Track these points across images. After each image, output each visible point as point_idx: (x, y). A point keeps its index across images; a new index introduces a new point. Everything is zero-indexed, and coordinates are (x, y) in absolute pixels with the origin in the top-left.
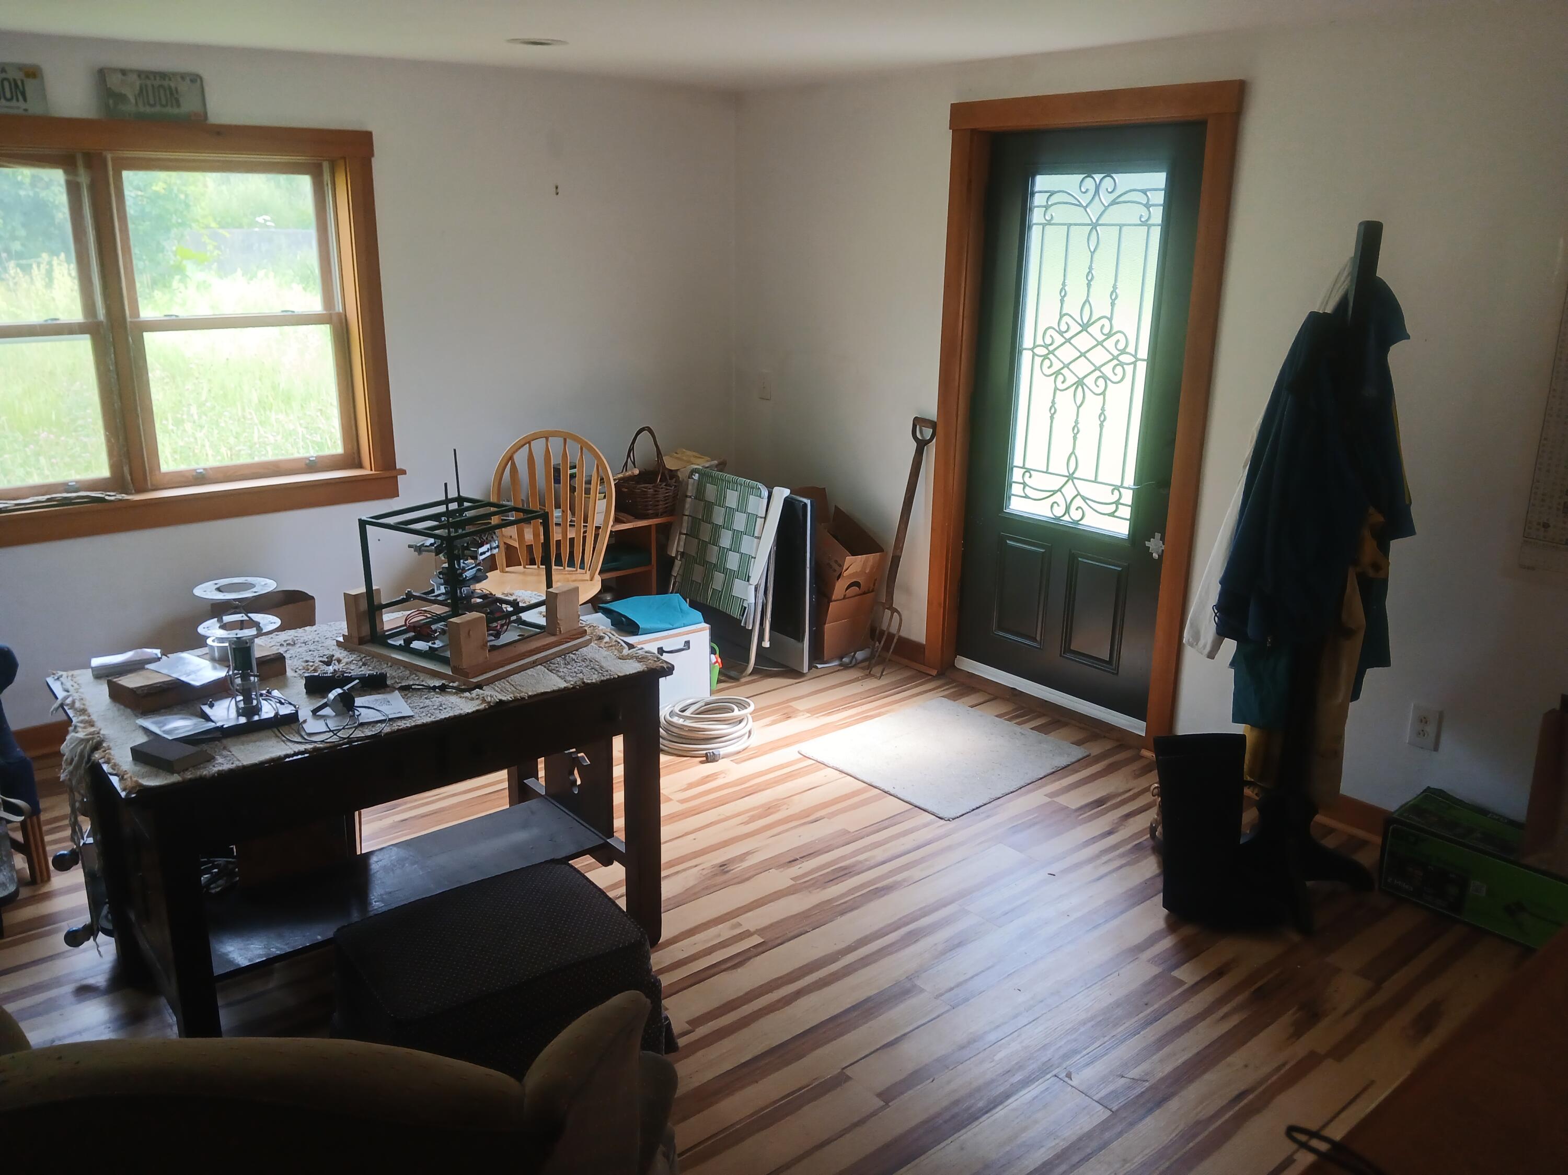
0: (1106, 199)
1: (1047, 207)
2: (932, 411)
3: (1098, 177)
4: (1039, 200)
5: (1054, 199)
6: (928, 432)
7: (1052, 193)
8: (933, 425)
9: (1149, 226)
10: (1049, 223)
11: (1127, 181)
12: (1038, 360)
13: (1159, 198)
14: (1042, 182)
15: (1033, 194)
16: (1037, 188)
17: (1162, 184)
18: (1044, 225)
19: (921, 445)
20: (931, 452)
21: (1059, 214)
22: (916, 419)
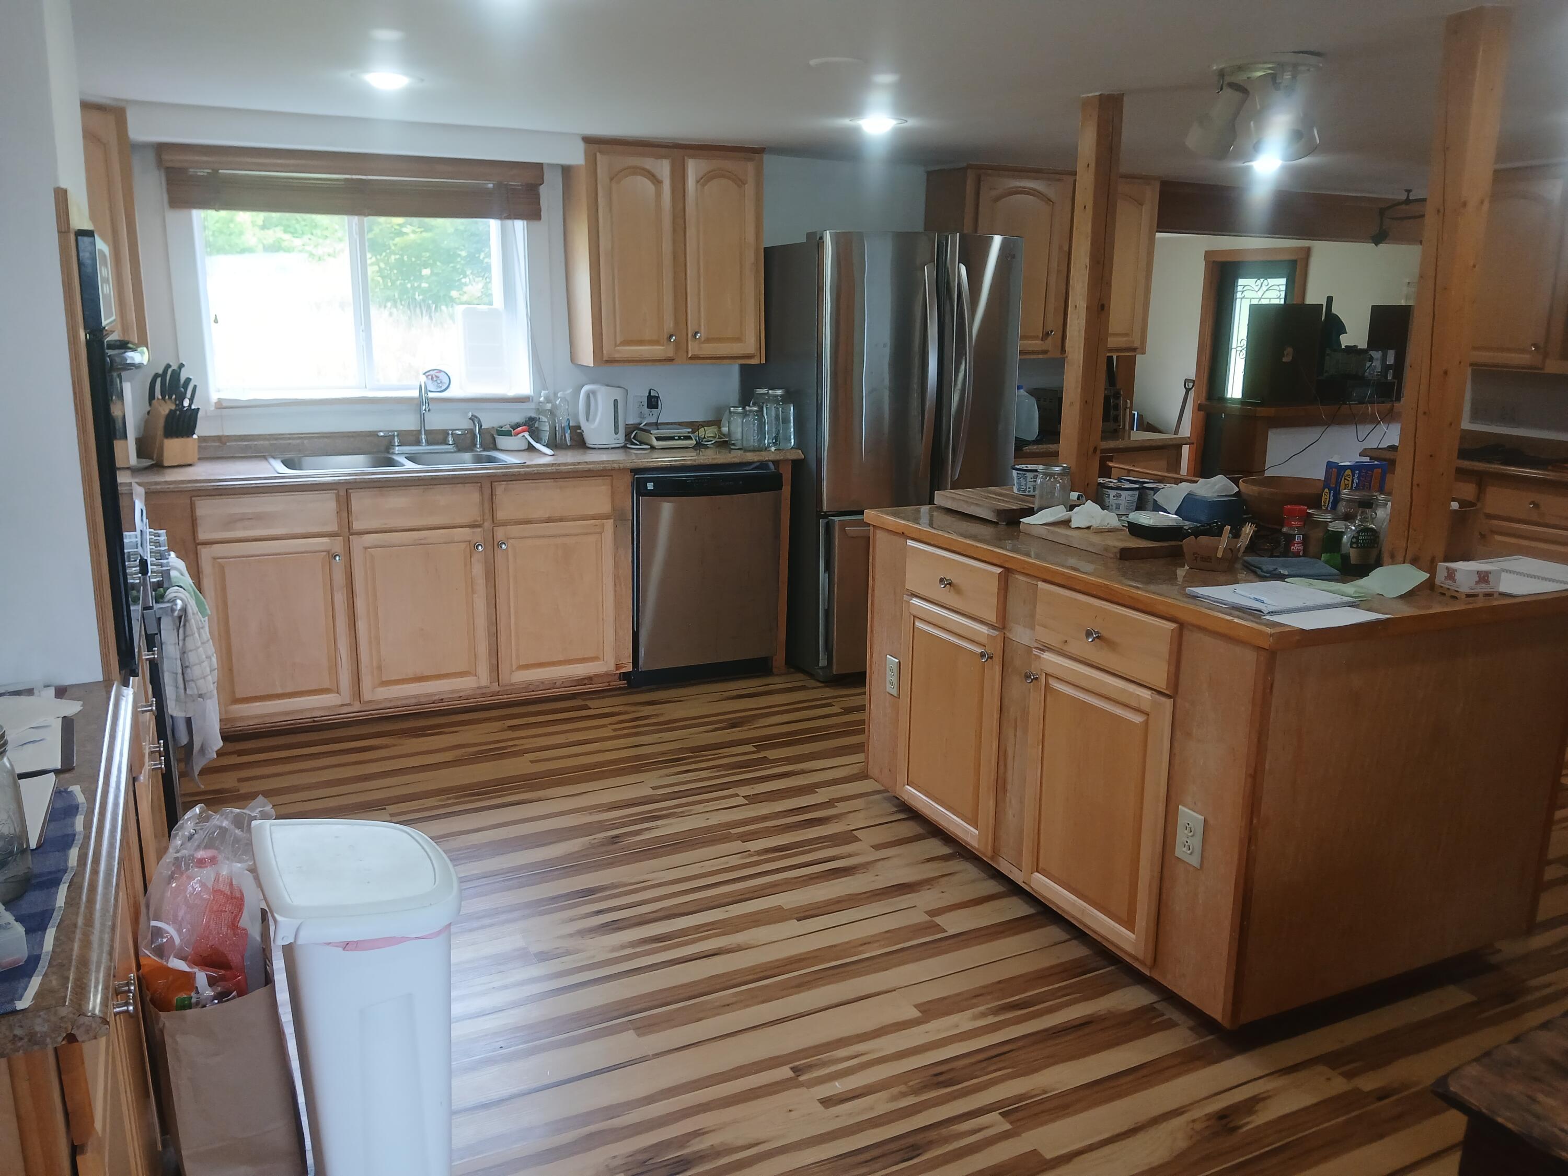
0: (1264, 288)
1: (1243, 292)
2: (1193, 376)
3: (1262, 280)
4: (1240, 288)
5: (1245, 288)
6: (1191, 385)
7: (1245, 286)
8: (1193, 382)
9: (1280, 299)
10: (1243, 298)
11: (1272, 281)
12: (1238, 352)
13: (1283, 288)
14: (1241, 282)
15: (1237, 286)
16: (1239, 284)
17: (1285, 283)
18: (1242, 298)
19: (1188, 391)
20: (1192, 394)
21: (1247, 294)
22: (1186, 379)
